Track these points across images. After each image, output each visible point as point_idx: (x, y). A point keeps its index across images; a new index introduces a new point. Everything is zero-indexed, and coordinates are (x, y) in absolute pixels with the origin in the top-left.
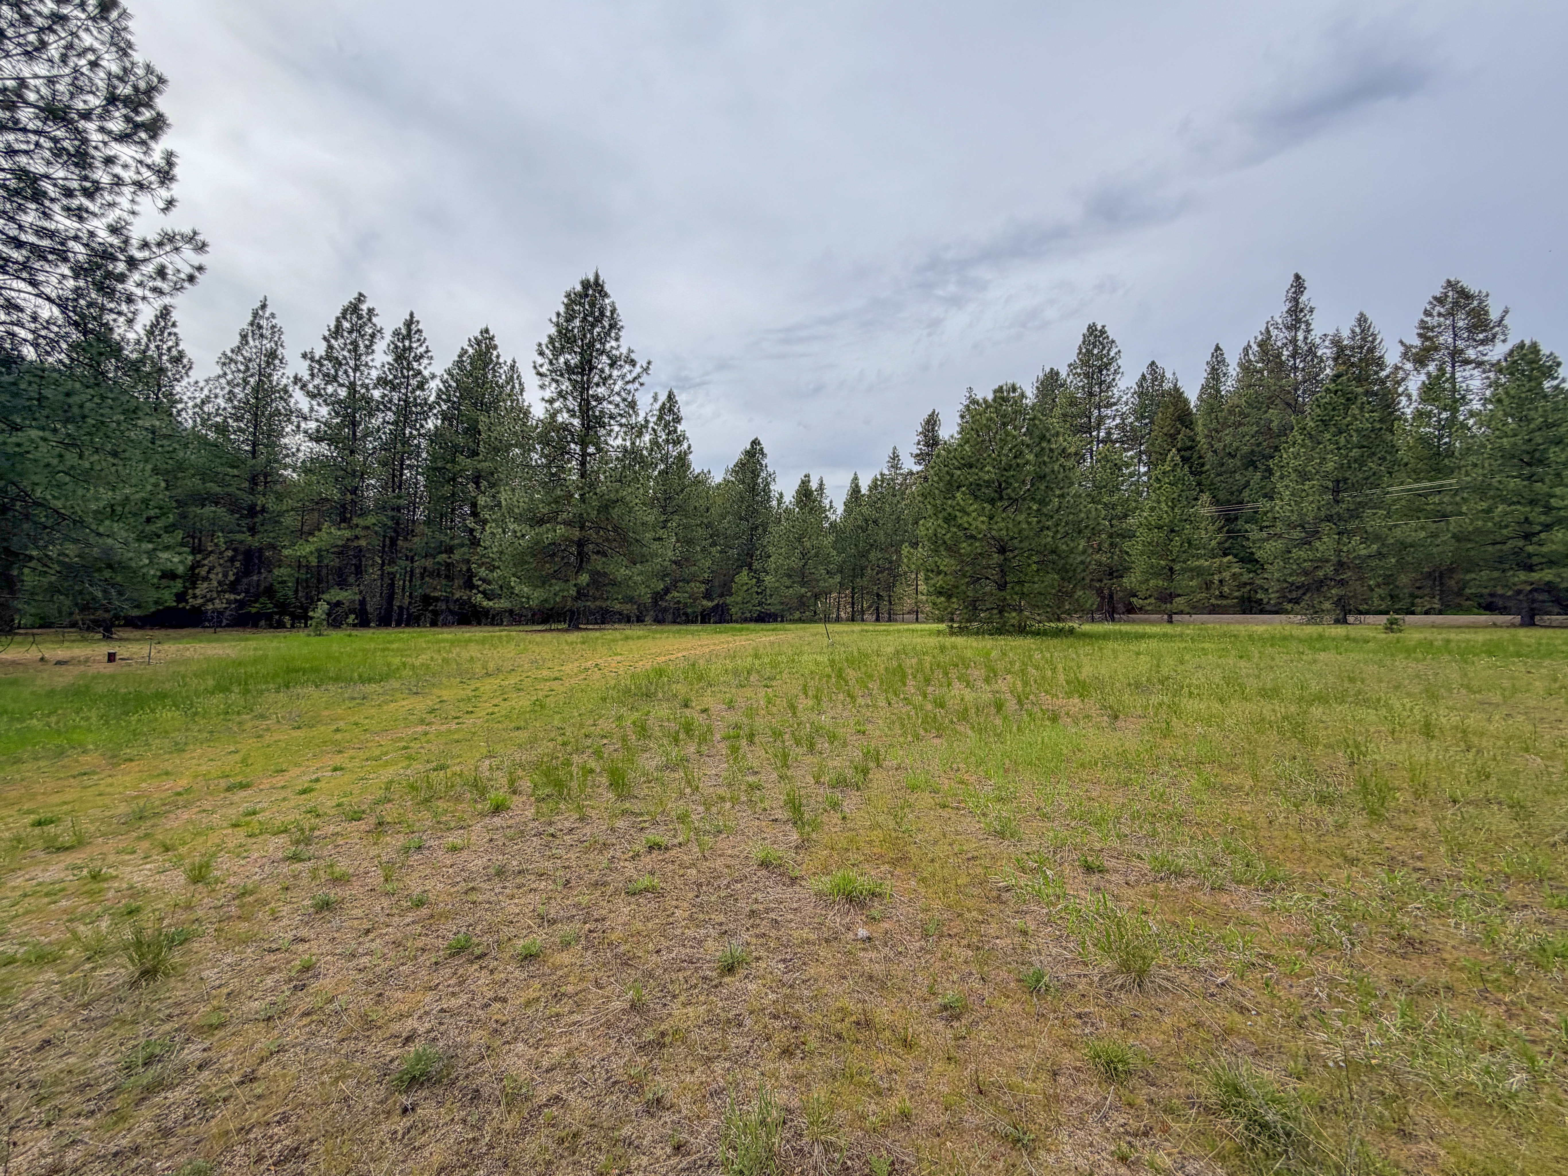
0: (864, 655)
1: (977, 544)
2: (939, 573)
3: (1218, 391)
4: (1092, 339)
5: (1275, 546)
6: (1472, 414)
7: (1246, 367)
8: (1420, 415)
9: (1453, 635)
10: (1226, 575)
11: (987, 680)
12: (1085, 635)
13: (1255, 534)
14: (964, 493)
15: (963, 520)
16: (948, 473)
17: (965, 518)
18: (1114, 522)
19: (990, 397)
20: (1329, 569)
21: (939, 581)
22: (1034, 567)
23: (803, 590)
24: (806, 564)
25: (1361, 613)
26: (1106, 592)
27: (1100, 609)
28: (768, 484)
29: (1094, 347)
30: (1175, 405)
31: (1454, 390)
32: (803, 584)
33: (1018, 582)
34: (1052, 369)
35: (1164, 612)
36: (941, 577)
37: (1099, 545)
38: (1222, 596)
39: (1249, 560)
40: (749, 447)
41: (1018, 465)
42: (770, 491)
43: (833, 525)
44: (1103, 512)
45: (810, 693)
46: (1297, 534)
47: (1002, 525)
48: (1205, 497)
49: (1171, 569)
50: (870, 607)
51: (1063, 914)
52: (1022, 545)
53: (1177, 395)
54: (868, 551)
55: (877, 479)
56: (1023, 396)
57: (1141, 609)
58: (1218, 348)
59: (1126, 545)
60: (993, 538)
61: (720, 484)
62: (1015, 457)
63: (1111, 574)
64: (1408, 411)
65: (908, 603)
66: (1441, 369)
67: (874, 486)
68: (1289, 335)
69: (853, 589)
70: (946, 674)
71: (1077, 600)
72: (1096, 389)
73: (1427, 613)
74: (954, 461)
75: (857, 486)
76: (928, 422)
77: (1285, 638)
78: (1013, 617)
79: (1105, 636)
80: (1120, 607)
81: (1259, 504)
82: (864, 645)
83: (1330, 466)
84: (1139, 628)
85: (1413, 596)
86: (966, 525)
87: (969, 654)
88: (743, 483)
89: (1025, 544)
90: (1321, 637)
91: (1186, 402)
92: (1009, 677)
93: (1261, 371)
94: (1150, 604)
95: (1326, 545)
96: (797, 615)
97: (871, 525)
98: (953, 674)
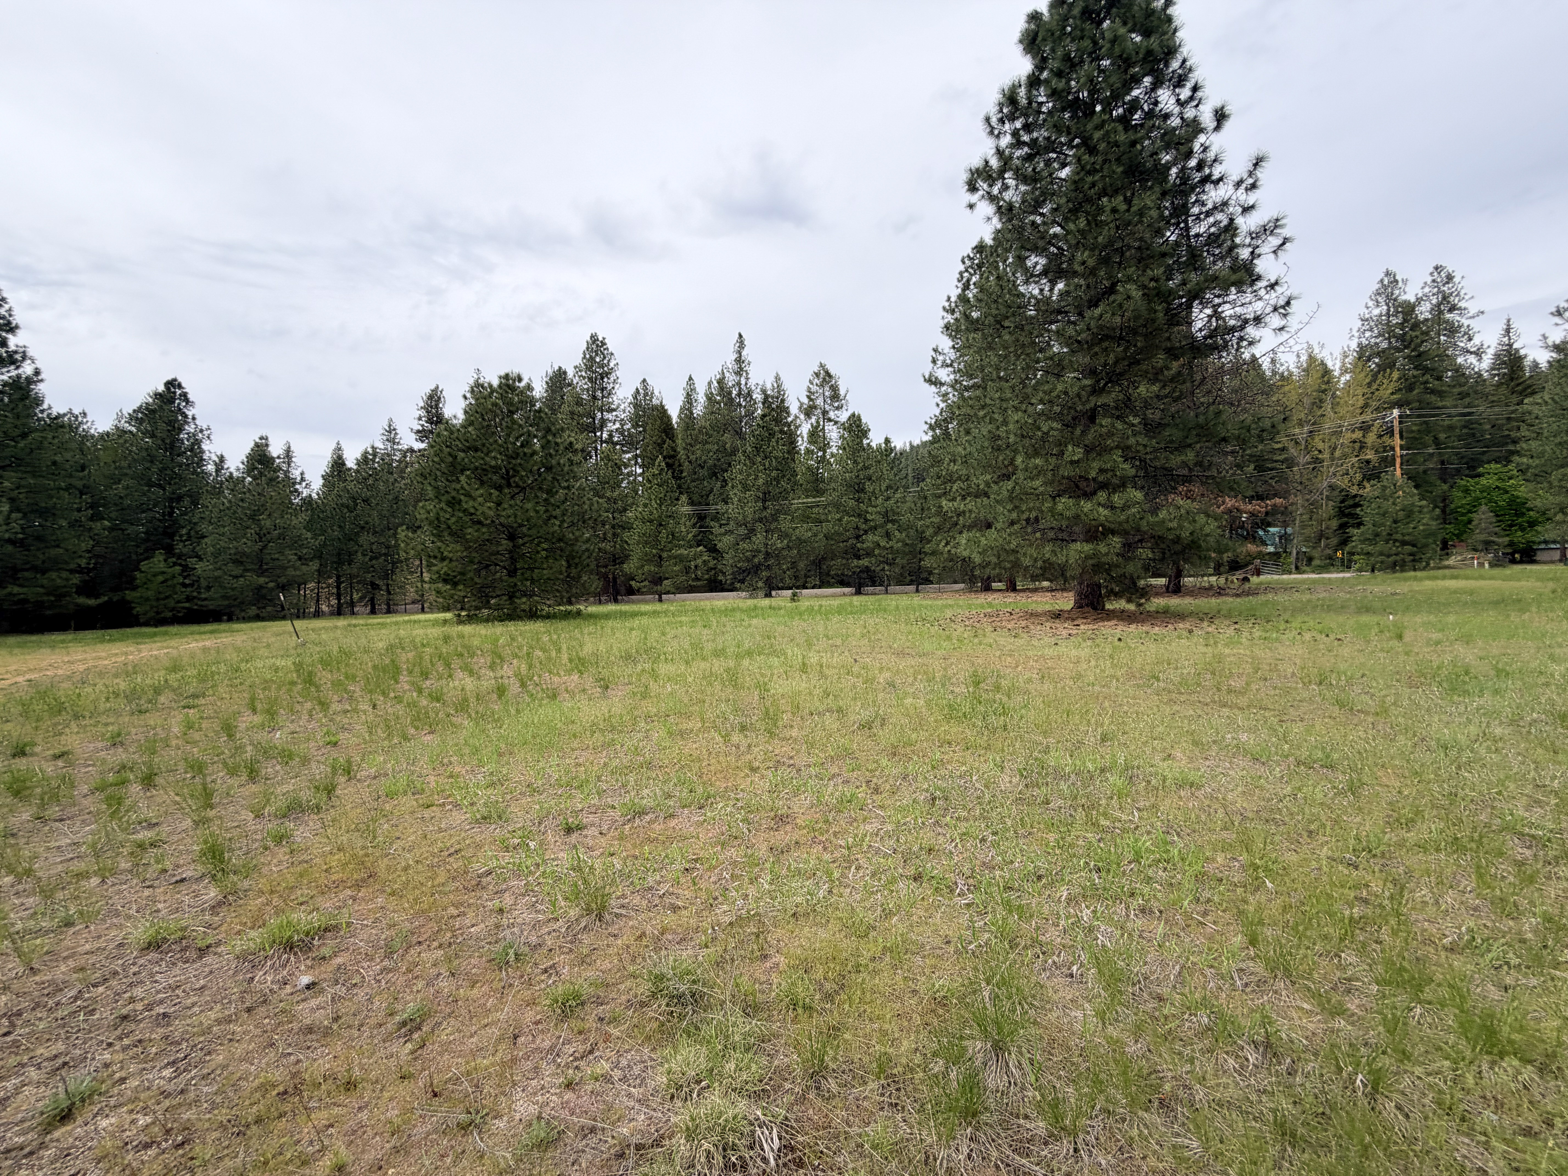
0: (346, 653)
1: (484, 530)
2: (443, 559)
3: (692, 413)
4: (594, 346)
5: (728, 540)
6: (832, 455)
7: (710, 398)
8: (808, 451)
9: (824, 602)
10: (699, 561)
11: (492, 667)
12: (591, 616)
13: (717, 530)
14: (468, 477)
15: (468, 505)
16: (450, 454)
17: (471, 503)
18: (616, 515)
19: (495, 383)
20: (761, 556)
21: (443, 567)
22: (544, 553)
23: (262, 580)
24: (265, 547)
25: (779, 589)
26: (611, 576)
27: (605, 591)
28: (198, 442)
29: (597, 355)
30: (661, 419)
31: (825, 438)
32: (262, 572)
33: (529, 569)
34: (560, 368)
35: (656, 593)
36: (445, 563)
37: (605, 534)
38: (697, 579)
39: (713, 550)
40: (161, 388)
41: (525, 454)
42: (203, 452)
43: (308, 501)
44: (605, 505)
45: (259, 706)
46: (742, 531)
47: (510, 512)
48: (684, 498)
49: (660, 557)
50: (361, 599)
51: (541, 880)
52: (530, 532)
53: (662, 412)
54: (357, 534)
55: (366, 452)
56: (529, 387)
57: (638, 591)
58: (690, 379)
59: (626, 535)
60: (501, 524)
61: (108, 434)
62: (522, 446)
63: (614, 561)
64: (802, 448)
65: (411, 593)
66: (818, 422)
67: (365, 460)
68: (737, 379)
69: (338, 577)
70: (448, 665)
71: (583, 585)
72: (599, 394)
73: (813, 588)
74: (458, 443)
75: (340, 457)
76: (431, 397)
77: (733, 610)
78: (523, 603)
79: (607, 616)
80: (623, 589)
81: (719, 507)
82: (349, 642)
83: (761, 481)
84: (635, 608)
85: (806, 576)
86: (472, 511)
87: (476, 642)
88: (152, 436)
89: (533, 532)
90: (755, 608)
91: (669, 418)
92: (515, 661)
93: (719, 403)
94: (645, 587)
95: (759, 539)
96: (253, 611)
97: (360, 504)
98: (456, 663)
